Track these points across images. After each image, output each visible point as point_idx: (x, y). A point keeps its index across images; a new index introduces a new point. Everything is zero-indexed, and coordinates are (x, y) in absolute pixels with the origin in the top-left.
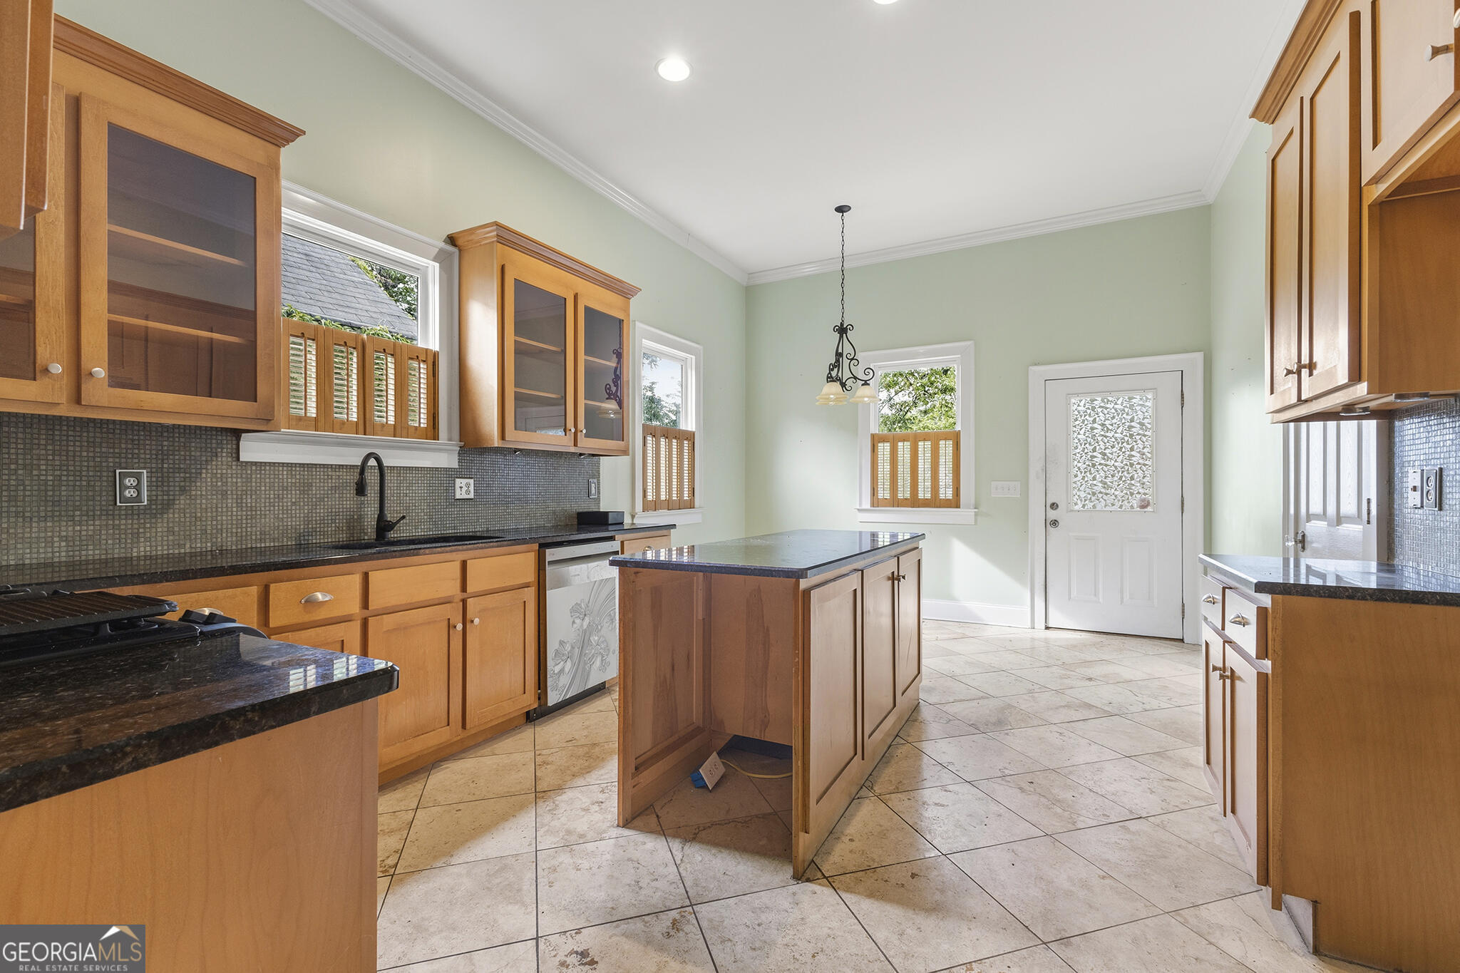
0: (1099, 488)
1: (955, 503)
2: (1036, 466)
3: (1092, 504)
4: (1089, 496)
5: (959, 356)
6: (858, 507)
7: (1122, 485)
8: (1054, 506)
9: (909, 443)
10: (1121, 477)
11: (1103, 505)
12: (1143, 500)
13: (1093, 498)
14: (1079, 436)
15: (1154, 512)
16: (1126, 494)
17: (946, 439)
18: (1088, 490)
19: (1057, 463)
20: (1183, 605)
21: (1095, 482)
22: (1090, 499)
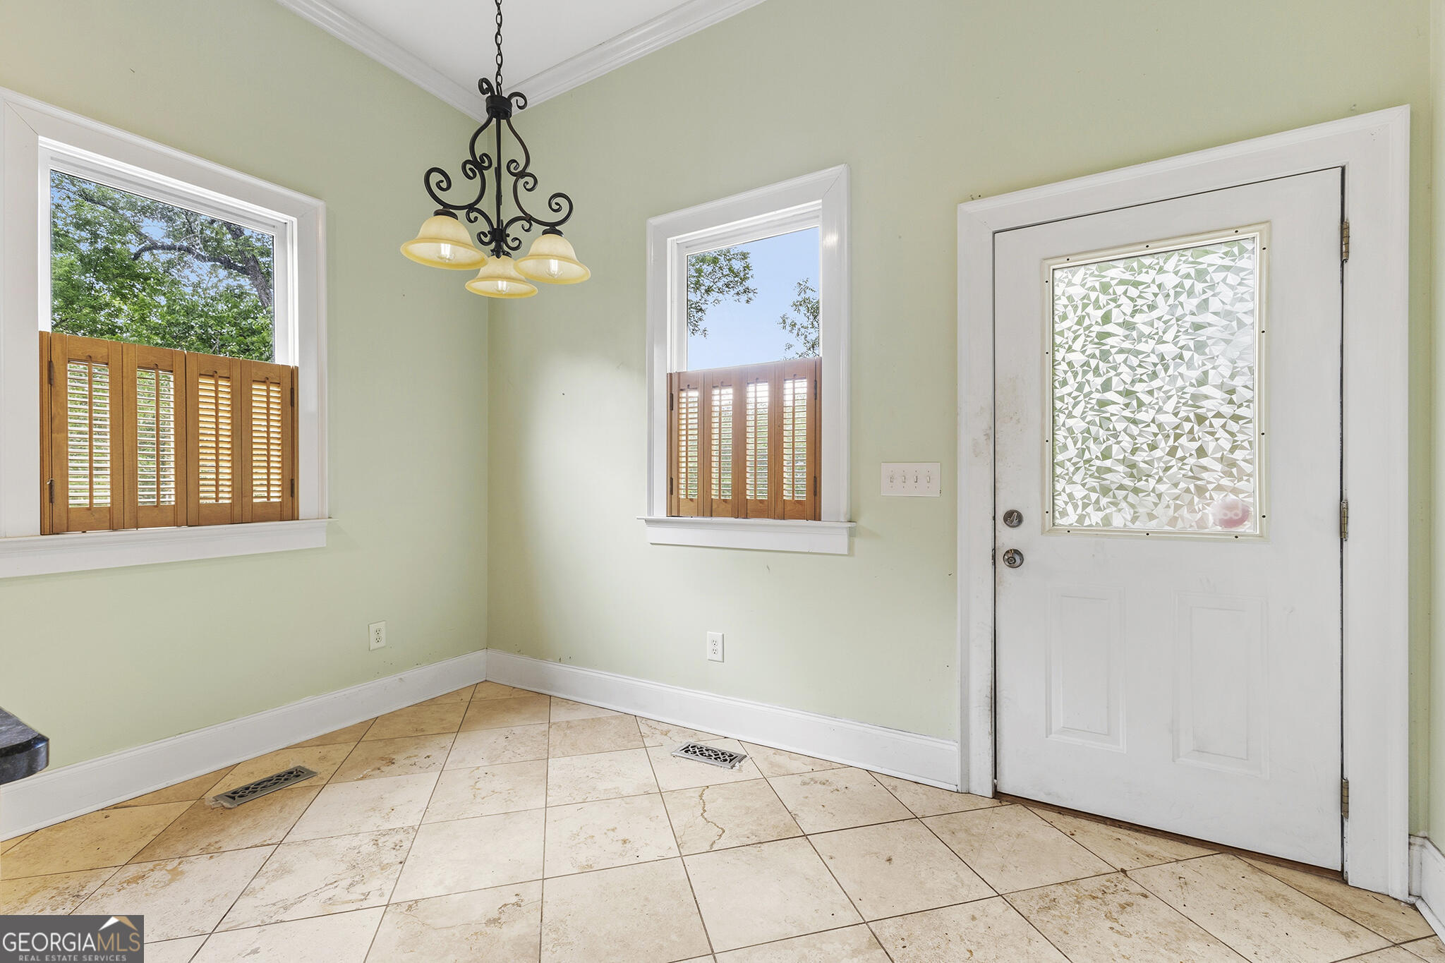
0: (1119, 475)
1: (811, 510)
2: (972, 429)
3: (1101, 514)
4: (1094, 496)
5: (821, 201)
6: (647, 517)
7: (1174, 469)
8: (1013, 518)
9: (730, 390)
10: (1173, 452)
11: (1129, 518)
12: (1230, 507)
13: (1104, 501)
14: (1070, 357)
15: (1261, 536)
16: (1187, 490)
17: (795, 377)
18: (1091, 482)
19: (1018, 421)
20: (1344, 785)
21: (1108, 463)
22: (1097, 501)
